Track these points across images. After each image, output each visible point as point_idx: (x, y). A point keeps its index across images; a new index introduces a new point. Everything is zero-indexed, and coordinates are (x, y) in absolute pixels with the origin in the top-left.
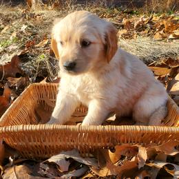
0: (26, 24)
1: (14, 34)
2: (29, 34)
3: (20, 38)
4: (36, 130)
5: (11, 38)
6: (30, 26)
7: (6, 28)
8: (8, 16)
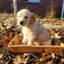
0: (13, 19)
1: (10, 21)
2: (14, 21)
3: (12, 22)
4: (21, 46)
5: (9, 22)
6: (14, 19)
7: (7, 19)
8: (8, 16)
